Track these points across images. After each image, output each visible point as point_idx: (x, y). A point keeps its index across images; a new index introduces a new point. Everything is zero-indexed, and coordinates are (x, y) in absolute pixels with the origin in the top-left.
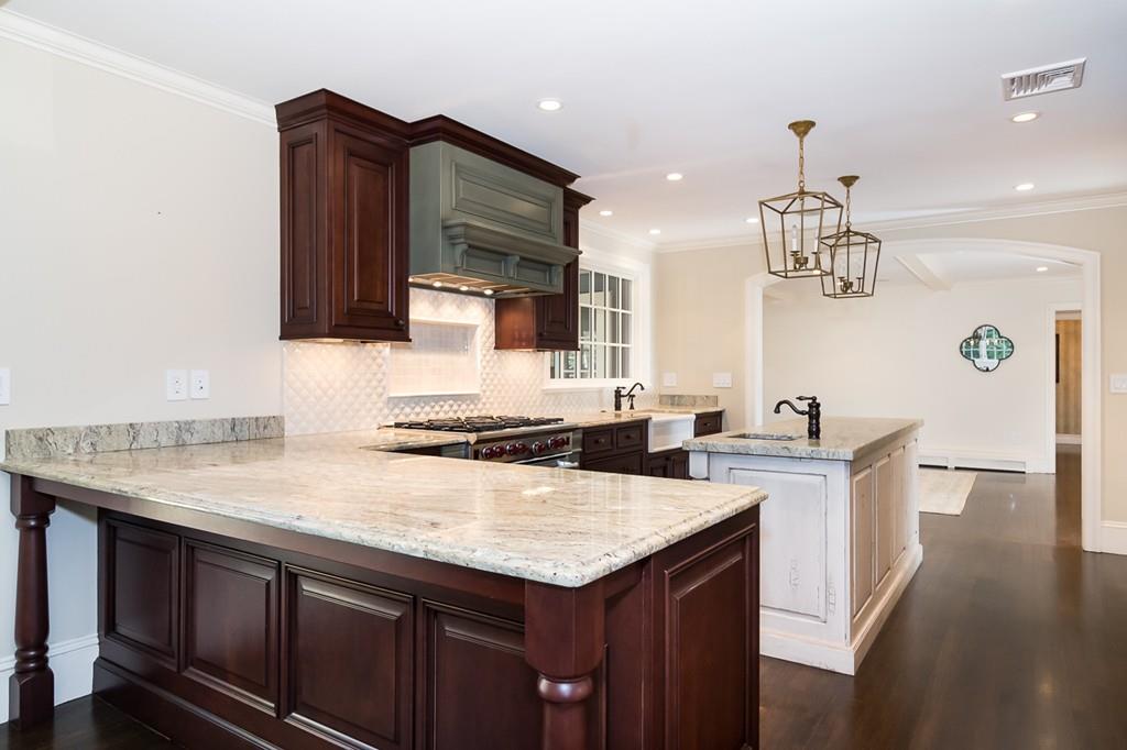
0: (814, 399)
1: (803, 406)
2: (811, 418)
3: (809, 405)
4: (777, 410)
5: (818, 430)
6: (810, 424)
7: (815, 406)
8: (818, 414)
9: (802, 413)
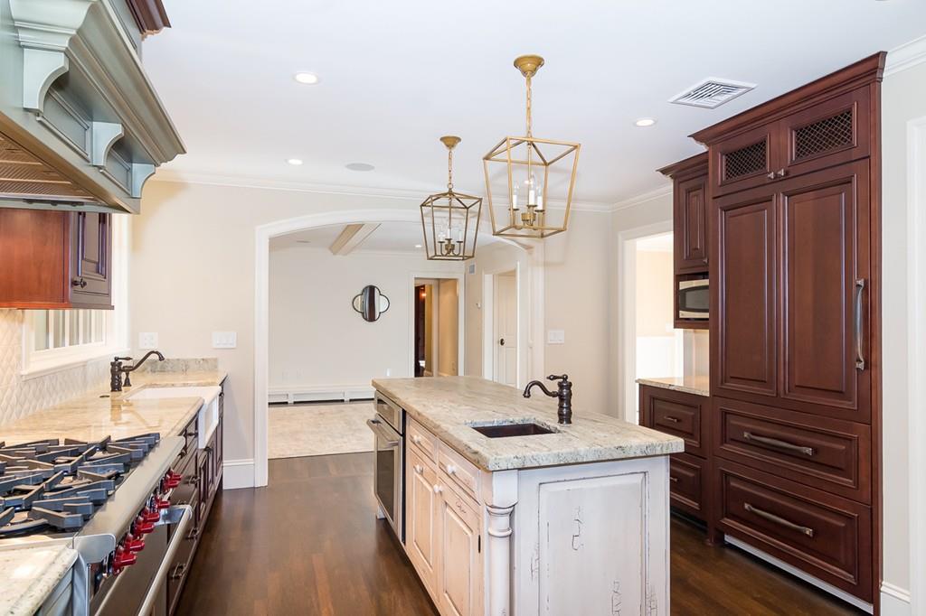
0: (565, 378)
1: (553, 386)
2: (561, 400)
3: (560, 385)
4: (527, 394)
5: (570, 413)
6: (561, 407)
7: (565, 385)
8: (570, 394)
9: (553, 395)
